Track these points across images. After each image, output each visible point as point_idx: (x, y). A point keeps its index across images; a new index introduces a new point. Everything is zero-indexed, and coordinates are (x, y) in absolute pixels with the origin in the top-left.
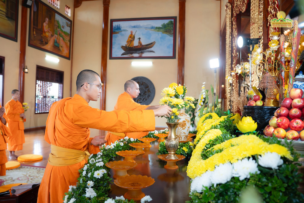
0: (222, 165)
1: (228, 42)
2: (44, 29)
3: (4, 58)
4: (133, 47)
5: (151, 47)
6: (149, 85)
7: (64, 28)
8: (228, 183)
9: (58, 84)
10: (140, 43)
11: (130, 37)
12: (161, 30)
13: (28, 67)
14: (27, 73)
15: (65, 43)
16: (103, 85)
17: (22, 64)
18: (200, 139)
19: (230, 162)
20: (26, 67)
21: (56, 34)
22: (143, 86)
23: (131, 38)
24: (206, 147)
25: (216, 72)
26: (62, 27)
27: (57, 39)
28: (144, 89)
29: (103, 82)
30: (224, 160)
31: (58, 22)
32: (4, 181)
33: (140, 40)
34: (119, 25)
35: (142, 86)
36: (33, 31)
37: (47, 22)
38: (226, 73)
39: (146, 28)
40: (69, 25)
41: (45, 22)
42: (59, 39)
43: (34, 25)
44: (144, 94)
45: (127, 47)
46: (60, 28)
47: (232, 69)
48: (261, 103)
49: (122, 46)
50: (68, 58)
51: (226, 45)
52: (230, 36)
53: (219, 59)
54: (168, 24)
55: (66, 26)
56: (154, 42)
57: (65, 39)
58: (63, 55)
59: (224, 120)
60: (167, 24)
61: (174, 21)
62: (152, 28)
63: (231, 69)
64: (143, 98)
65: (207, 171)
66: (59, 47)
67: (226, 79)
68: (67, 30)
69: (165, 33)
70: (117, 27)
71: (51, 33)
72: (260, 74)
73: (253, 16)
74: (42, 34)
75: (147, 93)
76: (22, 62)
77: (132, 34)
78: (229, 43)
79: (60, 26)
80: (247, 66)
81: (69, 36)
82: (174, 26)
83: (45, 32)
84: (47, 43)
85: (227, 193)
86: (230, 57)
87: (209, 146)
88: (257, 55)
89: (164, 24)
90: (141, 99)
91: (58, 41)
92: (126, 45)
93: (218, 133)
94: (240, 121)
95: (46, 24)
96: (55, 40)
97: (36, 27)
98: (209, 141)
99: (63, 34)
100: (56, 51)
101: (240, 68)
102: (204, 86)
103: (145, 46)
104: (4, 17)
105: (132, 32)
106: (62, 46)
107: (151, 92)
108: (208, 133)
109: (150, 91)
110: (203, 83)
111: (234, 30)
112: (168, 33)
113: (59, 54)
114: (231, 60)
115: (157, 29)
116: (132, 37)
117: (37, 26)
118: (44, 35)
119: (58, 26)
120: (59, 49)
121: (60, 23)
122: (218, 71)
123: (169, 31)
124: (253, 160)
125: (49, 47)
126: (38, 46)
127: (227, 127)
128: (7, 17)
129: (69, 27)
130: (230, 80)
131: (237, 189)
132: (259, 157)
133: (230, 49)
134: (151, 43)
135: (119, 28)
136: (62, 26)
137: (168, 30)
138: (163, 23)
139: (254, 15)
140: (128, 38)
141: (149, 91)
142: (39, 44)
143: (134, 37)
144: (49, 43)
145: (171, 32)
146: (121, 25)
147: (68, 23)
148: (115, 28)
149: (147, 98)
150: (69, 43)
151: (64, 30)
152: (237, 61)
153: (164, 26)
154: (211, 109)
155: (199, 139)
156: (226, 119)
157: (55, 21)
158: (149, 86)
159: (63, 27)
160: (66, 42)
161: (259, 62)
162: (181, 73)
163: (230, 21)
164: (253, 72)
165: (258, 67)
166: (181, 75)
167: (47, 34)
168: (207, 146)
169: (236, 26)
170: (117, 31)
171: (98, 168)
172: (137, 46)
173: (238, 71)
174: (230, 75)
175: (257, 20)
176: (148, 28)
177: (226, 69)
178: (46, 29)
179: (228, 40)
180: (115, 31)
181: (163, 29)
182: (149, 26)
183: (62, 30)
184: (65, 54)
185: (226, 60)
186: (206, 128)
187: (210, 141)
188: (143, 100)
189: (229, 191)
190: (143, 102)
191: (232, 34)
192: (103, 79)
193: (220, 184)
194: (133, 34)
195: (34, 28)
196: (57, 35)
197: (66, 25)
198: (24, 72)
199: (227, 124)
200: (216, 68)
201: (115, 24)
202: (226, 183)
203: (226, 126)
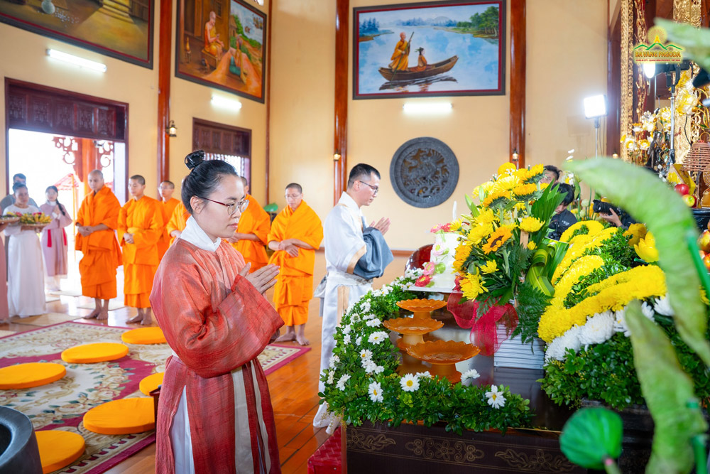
0: (598, 315)
1: (627, 56)
2: (207, 36)
3: (127, 105)
4: (407, 70)
5: (448, 70)
6: (444, 156)
7: (251, 31)
8: (606, 344)
9: (239, 158)
10: (421, 59)
11: (400, 47)
12: (470, 29)
13: (175, 124)
14: (174, 136)
15: (253, 65)
16: (340, 158)
17: (164, 118)
18: (562, 275)
19: (611, 309)
20: (171, 124)
21: (233, 47)
22: (432, 158)
23: (402, 50)
24: (573, 289)
25: (598, 126)
26: (246, 31)
27: (236, 56)
28: (433, 165)
29: (340, 151)
30: (602, 307)
31: (236, 19)
32: (155, 366)
33: (423, 53)
34: (374, 20)
35: (429, 158)
36: (185, 43)
37: (212, 21)
38: (622, 129)
39: (435, 25)
40: (259, 25)
41: (208, 20)
42: (240, 58)
43: (186, 29)
44: (432, 177)
45: (393, 71)
46: (242, 33)
47: (635, 119)
48: (691, 201)
49: (382, 69)
50: (260, 99)
51: (622, 63)
52: (630, 42)
53: (605, 96)
54: (486, 15)
55: (254, 28)
56: (455, 57)
57: (252, 55)
58: (249, 92)
59: (610, 238)
60: (484, 14)
61: (500, 7)
62: (450, 24)
63: (633, 119)
64: (432, 185)
65: (573, 326)
66: (239, 76)
67: (621, 141)
68: (257, 35)
69: (479, 36)
70: (369, 25)
71: (223, 45)
72: (693, 135)
73: (679, 5)
74: (203, 48)
75: (440, 175)
76: (164, 113)
77: (402, 41)
78: (627, 59)
79: (242, 28)
80: (667, 115)
81: (262, 49)
82: (500, 20)
83: (209, 44)
84: (213, 68)
85: (604, 360)
86: (630, 90)
87: (579, 287)
88: (685, 96)
89: (477, 14)
90: (427, 189)
91: (237, 61)
92: (390, 66)
93: (598, 262)
94: (641, 240)
95: (212, 24)
96: (230, 61)
97: (190, 34)
98: (579, 279)
99: (247, 46)
100: (234, 84)
101: (652, 118)
102: (571, 157)
103: (434, 68)
104: (127, 17)
105: (402, 36)
106: (246, 72)
107: (448, 173)
108: (577, 264)
109: (446, 170)
110: (570, 152)
111: (639, 28)
112: (487, 36)
113: (239, 91)
114: (632, 98)
115: (462, 28)
116: (405, 46)
117: (193, 32)
118: (208, 51)
119: (237, 29)
120: (241, 81)
121: (241, 22)
122: (603, 123)
123: (489, 31)
124: (648, 305)
125: (218, 75)
126: (195, 75)
127: (618, 251)
128: (132, 16)
129: (261, 28)
130: (630, 144)
131: (620, 352)
132: (657, 300)
133: (631, 73)
134: (449, 61)
135: (373, 27)
136: (246, 27)
137: (487, 29)
138: (473, 14)
139: (680, 3)
140: (395, 50)
141: (444, 170)
142: (198, 72)
143: (409, 48)
144: (218, 68)
145: (494, 33)
146: (377, 20)
147: (259, 20)
148: (364, 27)
149: (440, 186)
150: (260, 65)
151: (249, 36)
152: (645, 100)
153: (478, 20)
154: (586, 212)
155: (559, 276)
156: (614, 235)
157: (229, 16)
158: (445, 159)
159: (248, 30)
160: (254, 63)
161: (691, 109)
162: (518, 129)
163: (630, 8)
164: (680, 130)
165: (690, 120)
166: (518, 132)
167: (214, 47)
168: (576, 288)
169: (643, 20)
170: (368, 34)
171: (370, 330)
172: (415, 68)
173: (646, 127)
174: (630, 132)
175: (687, 14)
176: (441, 25)
177: (622, 119)
178: (211, 37)
179: (627, 52)
180: (365, 34)
181: (474, 26)
182: (443, 22)
183: (246, 37)
184: (254, 91)
185: (622, 98)
186: (573, 253)
187: (582, 278)
188: (431, 192)
189: (609, 356)
190: (432, 194)
191: (634, 38)
192: (339, 144)
193: (594, 345)
194: (407, 40)
195: (186, 36)
196: (236, 48)
197: (254, 25)
198: (168, 135)
199: (617, 245)
200: (598, 117)
201: (364, 18)
202: (604, 343)
203: (614, 249)
